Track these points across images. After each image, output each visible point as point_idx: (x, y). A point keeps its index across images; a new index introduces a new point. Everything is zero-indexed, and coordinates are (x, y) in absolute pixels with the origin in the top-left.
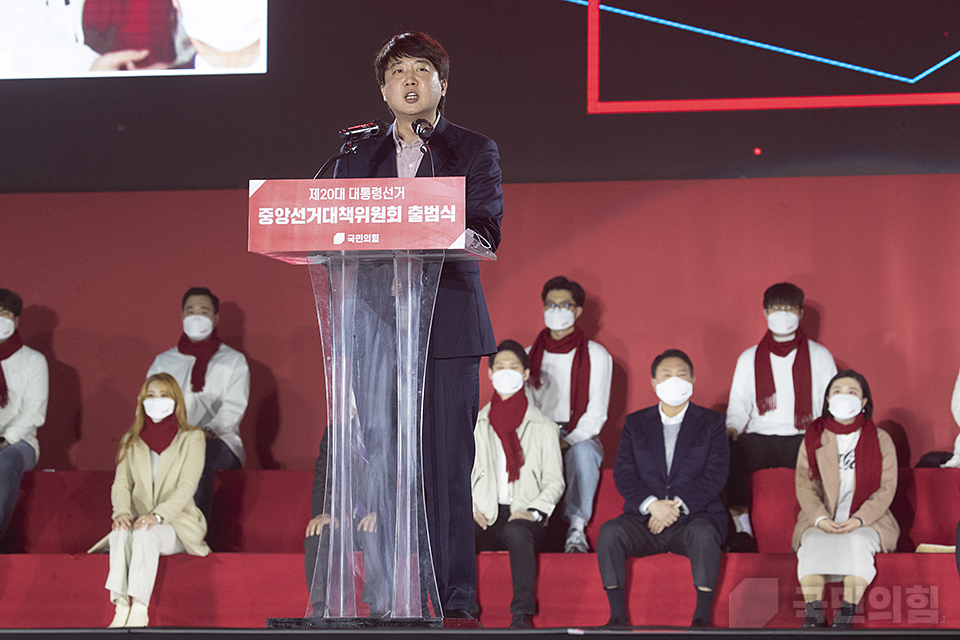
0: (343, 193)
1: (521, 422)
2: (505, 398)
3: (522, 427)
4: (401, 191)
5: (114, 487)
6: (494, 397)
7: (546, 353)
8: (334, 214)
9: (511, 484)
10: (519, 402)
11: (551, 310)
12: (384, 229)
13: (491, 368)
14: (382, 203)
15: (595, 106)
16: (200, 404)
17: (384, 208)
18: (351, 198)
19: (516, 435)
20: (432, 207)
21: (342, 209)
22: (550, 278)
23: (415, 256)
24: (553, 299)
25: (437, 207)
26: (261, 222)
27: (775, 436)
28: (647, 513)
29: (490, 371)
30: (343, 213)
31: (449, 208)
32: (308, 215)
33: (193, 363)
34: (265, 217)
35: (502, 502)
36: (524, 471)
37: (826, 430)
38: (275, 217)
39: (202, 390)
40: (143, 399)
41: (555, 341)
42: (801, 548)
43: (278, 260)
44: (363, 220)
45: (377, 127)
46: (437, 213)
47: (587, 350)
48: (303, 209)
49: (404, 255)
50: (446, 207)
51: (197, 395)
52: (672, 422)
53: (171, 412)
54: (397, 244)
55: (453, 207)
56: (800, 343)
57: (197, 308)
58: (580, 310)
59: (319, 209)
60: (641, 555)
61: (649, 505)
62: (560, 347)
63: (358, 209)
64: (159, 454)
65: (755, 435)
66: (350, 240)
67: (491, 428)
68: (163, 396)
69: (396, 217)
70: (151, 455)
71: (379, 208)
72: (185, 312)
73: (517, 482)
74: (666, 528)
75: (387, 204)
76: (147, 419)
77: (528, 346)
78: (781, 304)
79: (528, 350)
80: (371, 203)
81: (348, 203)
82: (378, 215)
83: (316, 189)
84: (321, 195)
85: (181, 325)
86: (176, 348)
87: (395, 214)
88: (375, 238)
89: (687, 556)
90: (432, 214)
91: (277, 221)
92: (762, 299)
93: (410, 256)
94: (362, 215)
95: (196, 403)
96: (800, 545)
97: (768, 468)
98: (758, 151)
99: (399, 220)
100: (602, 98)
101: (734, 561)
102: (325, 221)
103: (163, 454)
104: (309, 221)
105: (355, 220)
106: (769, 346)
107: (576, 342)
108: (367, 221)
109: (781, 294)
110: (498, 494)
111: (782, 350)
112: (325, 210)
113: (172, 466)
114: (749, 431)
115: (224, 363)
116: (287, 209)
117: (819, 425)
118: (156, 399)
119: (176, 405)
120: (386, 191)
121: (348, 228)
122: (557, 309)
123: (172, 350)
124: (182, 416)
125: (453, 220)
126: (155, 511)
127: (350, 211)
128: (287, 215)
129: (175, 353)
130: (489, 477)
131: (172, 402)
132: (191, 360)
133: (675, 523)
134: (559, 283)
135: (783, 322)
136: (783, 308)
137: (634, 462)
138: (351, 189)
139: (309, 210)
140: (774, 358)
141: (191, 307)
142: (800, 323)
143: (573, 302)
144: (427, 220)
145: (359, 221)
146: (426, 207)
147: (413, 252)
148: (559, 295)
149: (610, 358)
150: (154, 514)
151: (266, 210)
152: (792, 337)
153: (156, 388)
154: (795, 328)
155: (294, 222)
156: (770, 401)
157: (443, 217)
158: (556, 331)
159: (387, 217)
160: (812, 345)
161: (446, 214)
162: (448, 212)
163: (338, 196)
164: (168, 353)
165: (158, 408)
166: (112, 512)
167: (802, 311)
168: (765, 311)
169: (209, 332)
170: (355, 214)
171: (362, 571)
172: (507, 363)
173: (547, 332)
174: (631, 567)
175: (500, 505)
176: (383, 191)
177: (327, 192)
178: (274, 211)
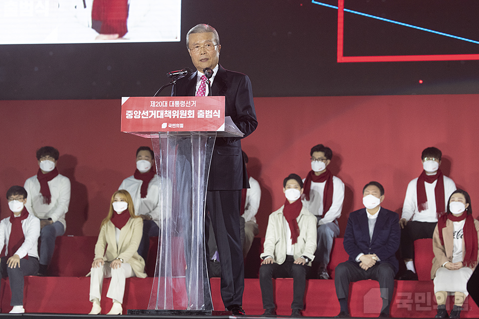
0: (166, 104)
1: (299, 215)
2: (291, 202)
3: (299, 217)
4: (194, 103)
5: (96, 245)
6: (286, 202)
7: (312, 182)
8: (162, 114)
9: (293, 245)
10: (298, 205)
11: (314, 162)
12: (186, 121)
13: (285, 187)
14: (185, 108)
15: (341, 59)
16: (144, 204)
17: (186, 111)
18: (170, 106)
19: (296, 220)
20: (209, 111)
21: (166, 111)
22: (314, 146)
23: (202, 134)
24: (315, 156)
25: (211, 111)
26: (127, 117)
27: (426, 222)
28: (359, 261)
29: (284, 189)
30: (166, 113)
31: (217, 111)
32: (150, 114)
33: (141, 184)
34: (129, 115)
35: (288, 254)
36: (300, 239)
37: (448, 219)
38: (134, 115)
39: (145, 197)
40: (113, 202)
41: (317, 176)
42: (435, 278)
43: (137, 136)
44: (176, 117)
45: (186, 72)
46: (211, 114)
47: (332, 180)
48: (147, 111)
49: (196, 134)
50: (215, 111)
51: (143, 199)
52: (372, 217)
53: (126, 208)
54: (192, 129)
55: (219, 111)
56: (439, 177)
57: (143, 157)
58: (329, 161)
59: (155, 111)
60: (356, 281)
61: (360, 257)
62: (319, 179)
63: (173, 111)
64: (120, 229)
65: (416, 222)
66: (169, 126)
67: (284, 217)
68: (122, 201)
69: (192, 116)
70: (116, 230)
71: (183, 111)
72: (138, 158)
73: (296, 244)
74: (369, 268)
75: (188, 109)
76: (114, 212)
77: (303, 178)
78: (430, 156)
79: (303, 181)
80: (180, 108)
81: (169, 108)
82: (183, 114)
83: (154, 102)
84: (156, 104)
85: (136, 165)
86: (133, 176)
87: (191, 114)
88: (182, 126)
89: (378, 281)
90: (209, 114)
91: (135, 117)
92: (421, 155)
93: (200, 134)
94: (175, 114)
95: (142, 203)
96: (435, 276)
97: (422, 238)
98: (421, 82)
99: (193, 117)
100: (345, 55)
101: (401, 284)
102: (158, 117)
103: (122, 229)
104: (150, 117)
105: (172, 117)
106: (424, 178)
107: (326, 177)
108: (178, 117)
109: (430, 152)
110: (286, 250)
111: (430, 180)
112: (158, 112)
113: (126, 236)
114: (413, 220)
115: (156, 184)
116: (139, 111)
117: (445, 217)
118: (118, 202)
119: (128, 205)
121: (169, 121)
122: (317, 161)
123: (131, 177)
124: (132, 211)
125: (219, 117)
126: (119, 257)
127: (170, 112)
128: (139, 114)
129: (132, 179)
130: (283, 242)
131: (126, 204)
132: (140, 182)
133: (374, 265)
134: (319, 148)
135: (431, 166)
136: (431, 159)
137: (354, 237)
138: (170, 102)
139: (150, 112)
140: (426, 183)
141: (140, 156)
142: (439, 167)
143: (325, 158)
144: (206, 117)
145: (174, 117)
146: (206, 111)
147: (201, 132)
148: (319, 154)
149: (344, 184)
150: (119, 259)
151: (129, 112)
152: (435, 174)
153: (118, 197)
154: (437, 169)
155: (143, 117)
156: (424, 205)
157: (214, 115)
158: (317, 172)
159: (188, 116)
160: (445, 178)
161: (215, 114)
162: (217, 113)
163: (164, 105)
164: (129, 178)
165: (119, 206)
166: (94, 257)
167: (441, 161)
168: (422, 161)
169: (149, 168)
170: (172, 114)
171: (175, 287)
172: (292, 185)
173: (312, 172)
174: (352, 287)
175: (287, 255)
176: (186, 103)
177: (159, 103)
178: (133, 112)
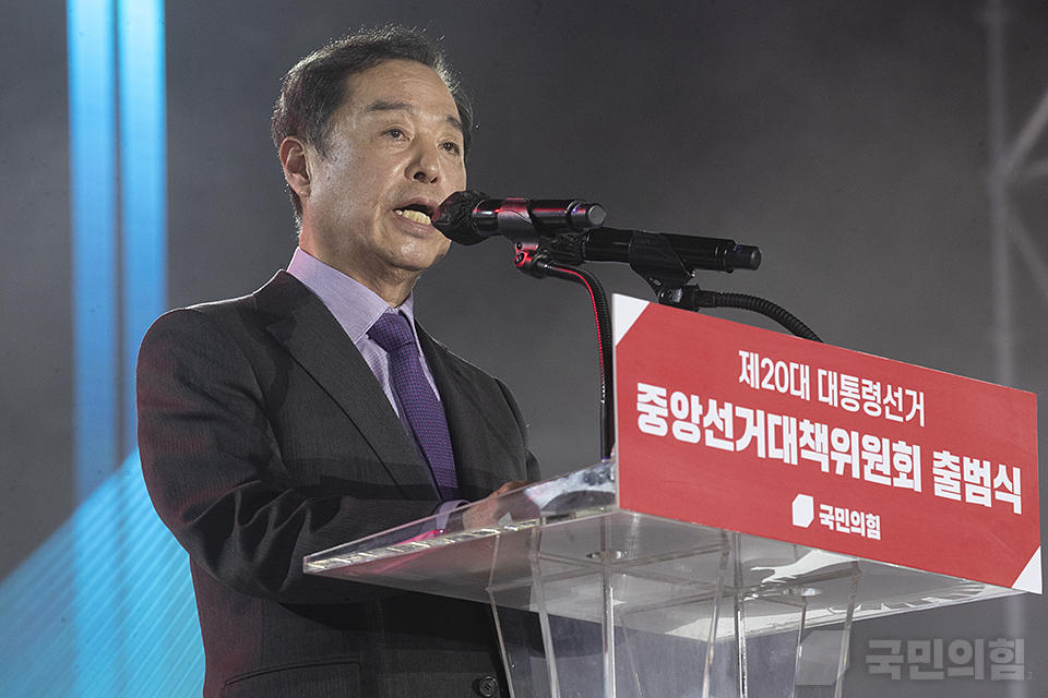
0: (805, 381)
4: (918, 403)
8: (789, 438)
12: (888, 503)
14: (882, 428)
17: (886, 443)
18: (821, 398)
20: (978, 462)
21: (806, 426)
25: (988, 466)
26: (642, 424)
30: (807, 438)
31: (1010, 476)
32: (739, 427)
34: (650, 410)
38: (671, 418)
44: (848, 467)
46: (989, 482)
48: (729, 408)
50: (1003, 470)
55: (1017, 474)
59: (761, 415)
63: (835, 433)
66: (823, 518)
69: (910, 476)
71: (876, 441)
75: (892, 433)
80: (859, 423)
81: (816, 411)
82: (876, 460)
83: (753, 356)
84: (763, 372)
87: (907, 466)
88: (874, 527)
90: (978, 484)
91: (676, 431)
94: (845, 452)
99: (917, 485)
102: (773, 452)
104: (740, 445)
105: (833, 464)
108: (856, 474)
112: (772, 420)
116: (695, 399)
120: (889, 398)
121: (820, 484)
125: (1018, 509)
127: (822, 435)
128: (695, 419)
138: (821, 372)
144: (969, 497)
145: (840, 471)
146: (967, 461)
151: (652, 391)
155: (709, 439)
157: (998, 496)
159: (895, 473)
161: (1005, 488)
162: (1008, 485)
163: (797, 386)
170: (831, 446)
176: (884, 395)
177: (774, 370)
178: (668, 398)
